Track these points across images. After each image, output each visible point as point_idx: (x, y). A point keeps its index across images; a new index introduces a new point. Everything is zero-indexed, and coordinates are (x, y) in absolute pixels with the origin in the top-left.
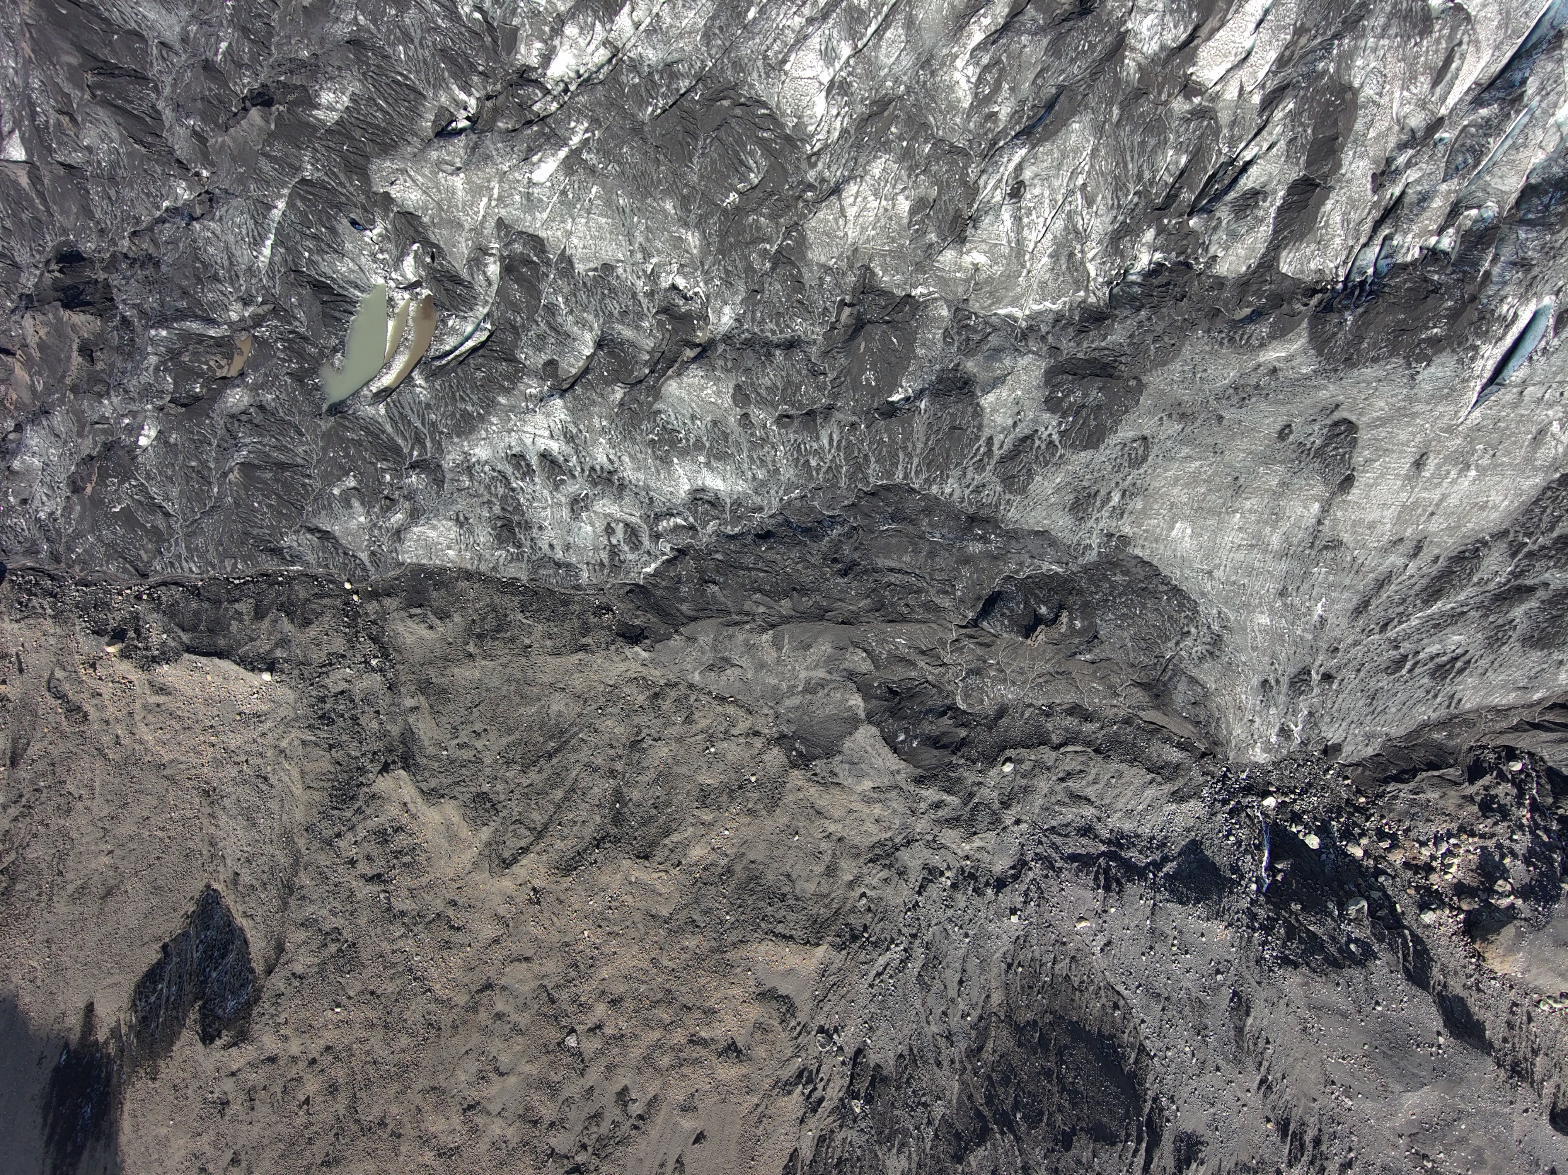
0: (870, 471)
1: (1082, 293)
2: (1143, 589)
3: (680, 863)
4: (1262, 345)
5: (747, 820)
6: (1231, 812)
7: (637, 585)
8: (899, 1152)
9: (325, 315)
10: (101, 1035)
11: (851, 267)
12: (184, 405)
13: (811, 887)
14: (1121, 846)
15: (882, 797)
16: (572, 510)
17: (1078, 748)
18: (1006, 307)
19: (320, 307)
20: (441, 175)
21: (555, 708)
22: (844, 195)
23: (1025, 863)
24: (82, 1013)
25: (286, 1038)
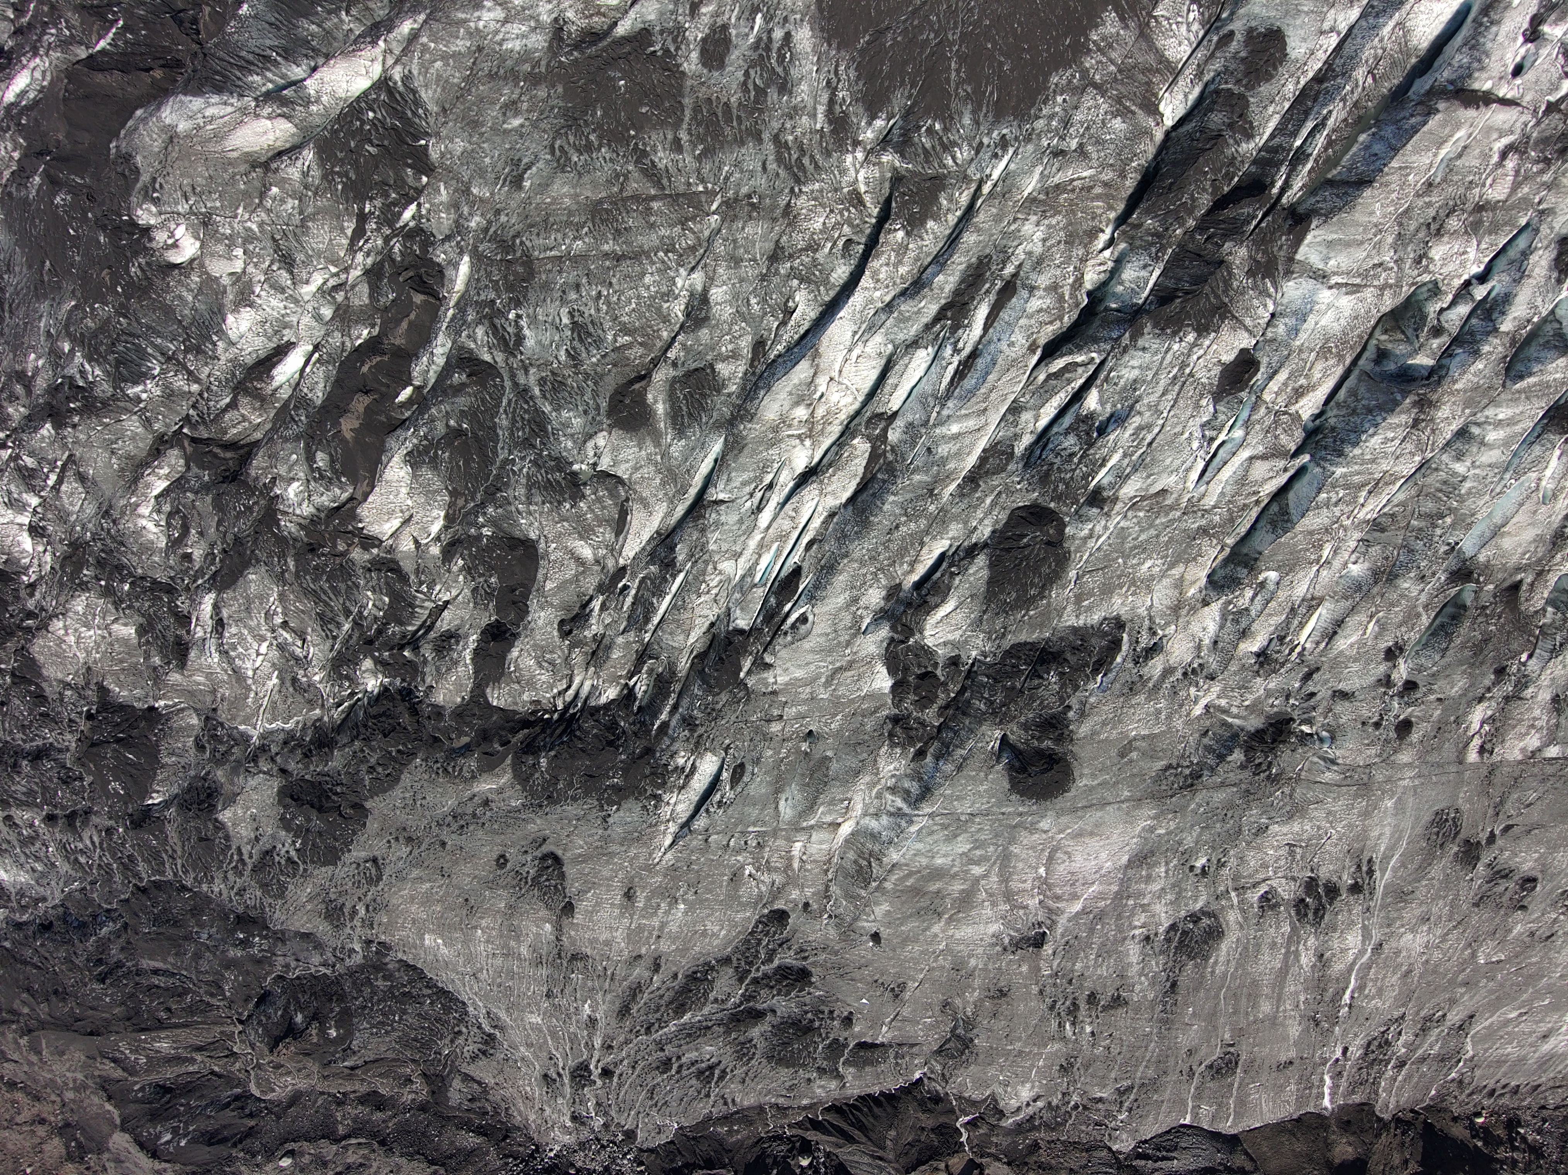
0: (140, 869)
1: (318, 711)
2: (404, 994)
4: (474, 777)
11: (88, 683)
17: (363, 1140)
18: (242, 723)
22: (51, 629)
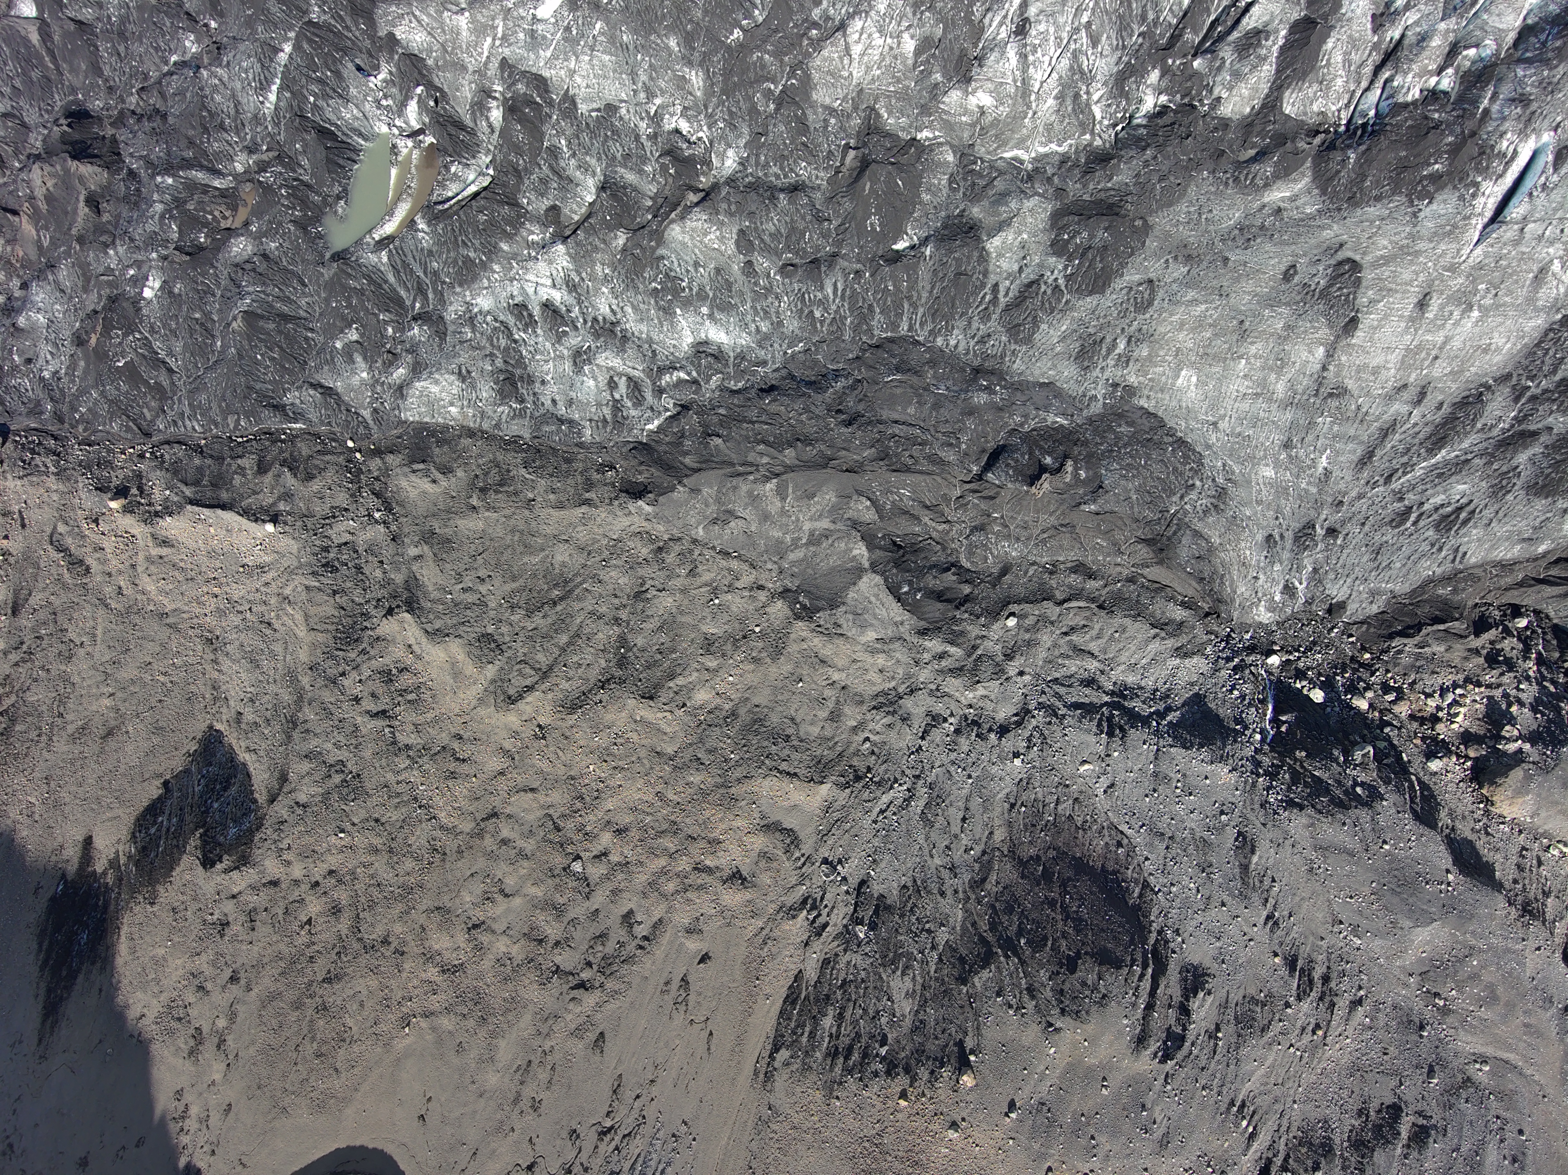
0: (874, 323)
1: (1088, 137)
2: (1148, 440)
3: (684, 705)
4: (1267, 185)
5: (752, 667)
6: (1235, 669)
7: (641, 443)
8: (903, 974)
9: (329, 160)
10: (99, 866)
11: (856, 108)
12: (187, 254)
13: (815, 731)
14: (1125, 697)
15: (886, 648)
16: (575, 363)
17: (1082, 604)
18: (1012, 149)
19: (324, 152)
20: (446, 14)
21: (559, 558)
22: (849, 30)
23: (1028, 712)
24: (80, 846)
25: (288, 863)
